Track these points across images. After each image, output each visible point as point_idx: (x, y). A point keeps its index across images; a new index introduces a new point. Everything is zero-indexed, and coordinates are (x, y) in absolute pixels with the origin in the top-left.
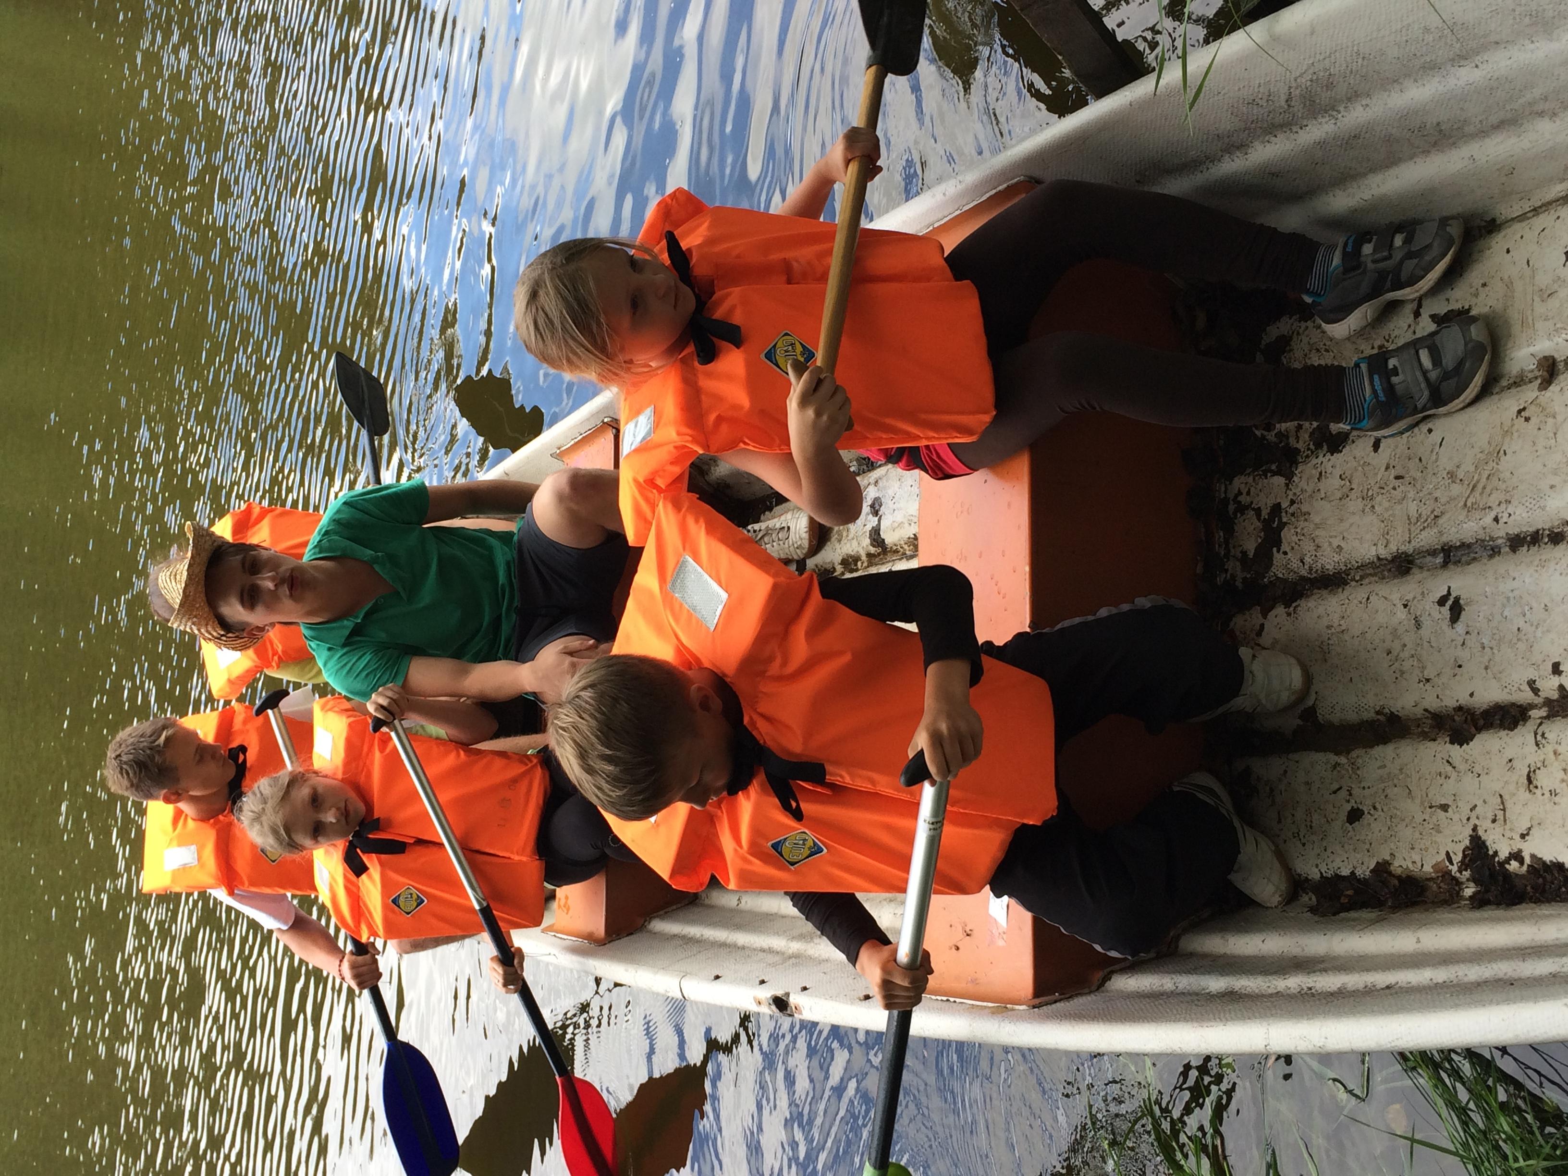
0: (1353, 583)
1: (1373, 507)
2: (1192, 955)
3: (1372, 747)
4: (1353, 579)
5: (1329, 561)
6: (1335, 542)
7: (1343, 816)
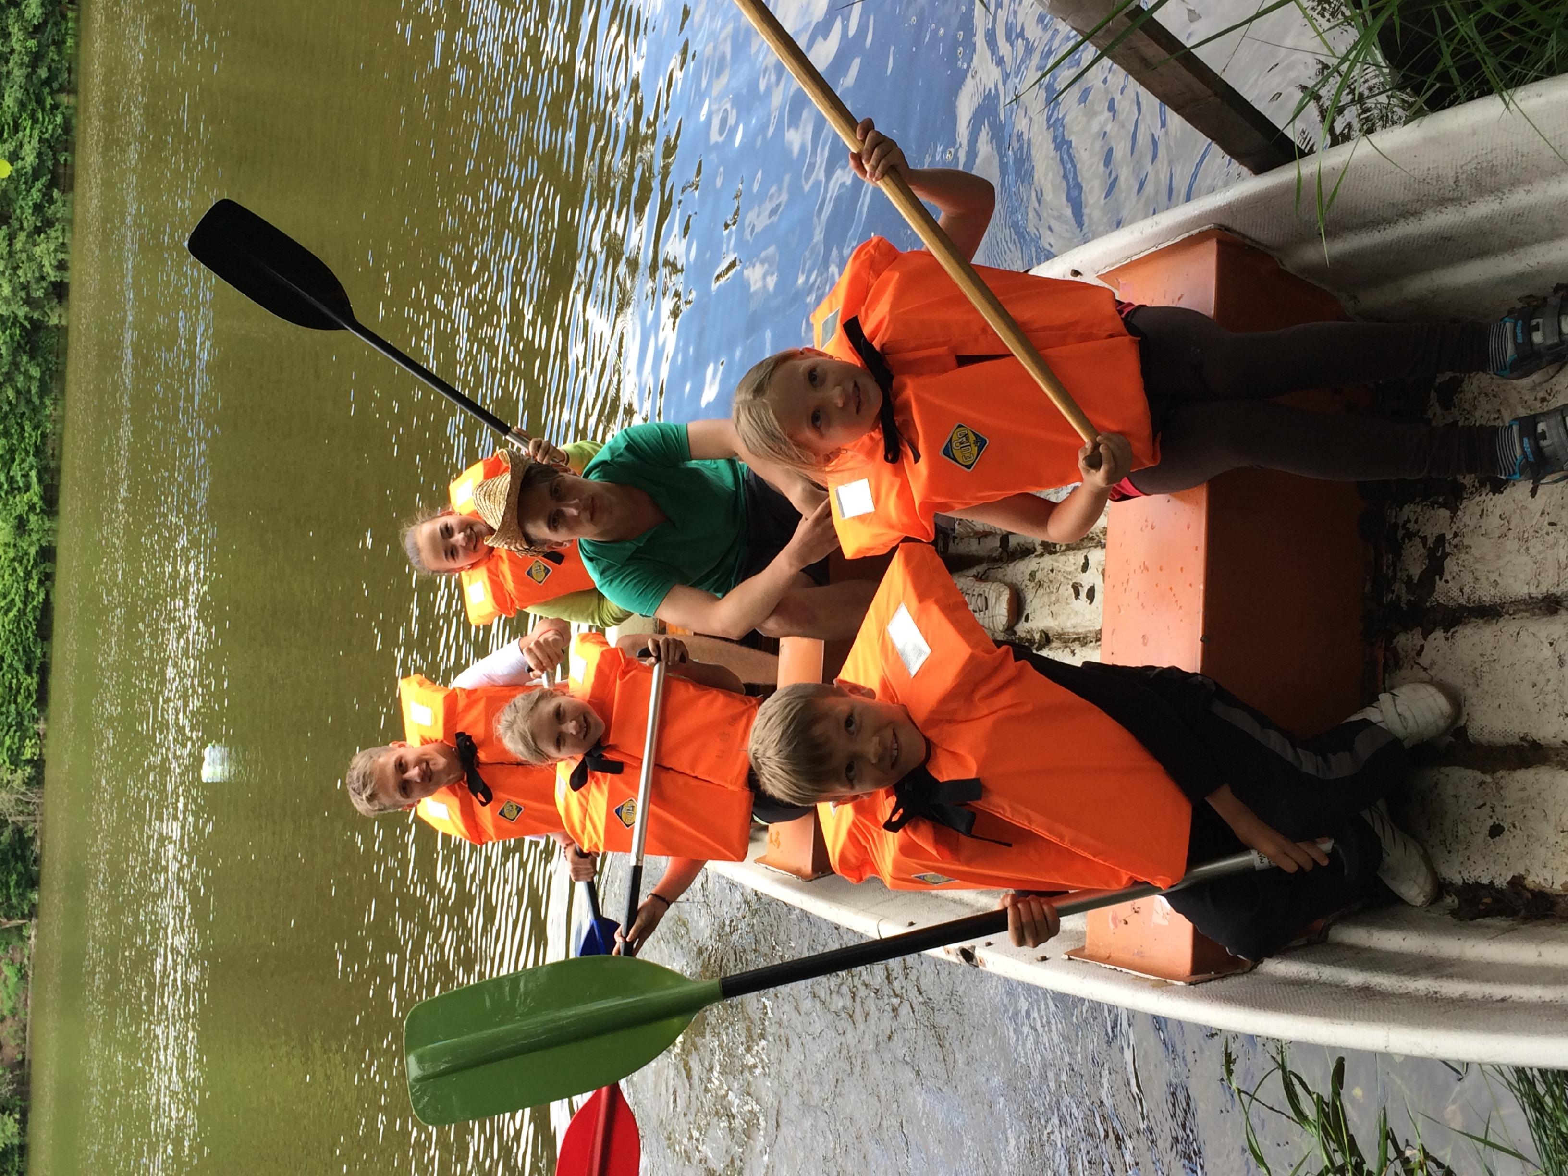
0: (1507, 616)
1: (1527, 549)
2: (1340, 945)
3: (1515, 769)
4: (1507, 613)
5: (1486, 594)
6: (1493, 577)
7: (1486, 830)
